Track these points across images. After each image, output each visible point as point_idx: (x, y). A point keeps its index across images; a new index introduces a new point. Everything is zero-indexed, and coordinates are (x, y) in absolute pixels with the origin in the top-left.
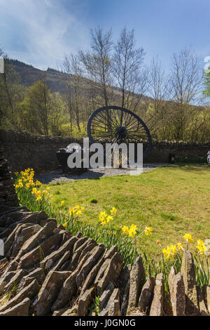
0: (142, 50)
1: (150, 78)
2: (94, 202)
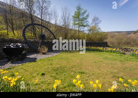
0: (50, 2)
1: (53, 15)
2: (43, 74)
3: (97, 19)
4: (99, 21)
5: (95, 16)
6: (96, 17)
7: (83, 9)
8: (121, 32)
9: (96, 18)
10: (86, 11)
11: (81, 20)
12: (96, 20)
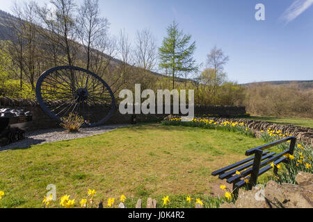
0: (106, 20)
3: (220, 53)
4: (223, 58)
5: (215, 47)
6: (217, 49)
7: (181, 34)
8: (288, 82)
9: (218, 52)
10: (189, 38)
11: (178, 57)
12: (216, 55)
